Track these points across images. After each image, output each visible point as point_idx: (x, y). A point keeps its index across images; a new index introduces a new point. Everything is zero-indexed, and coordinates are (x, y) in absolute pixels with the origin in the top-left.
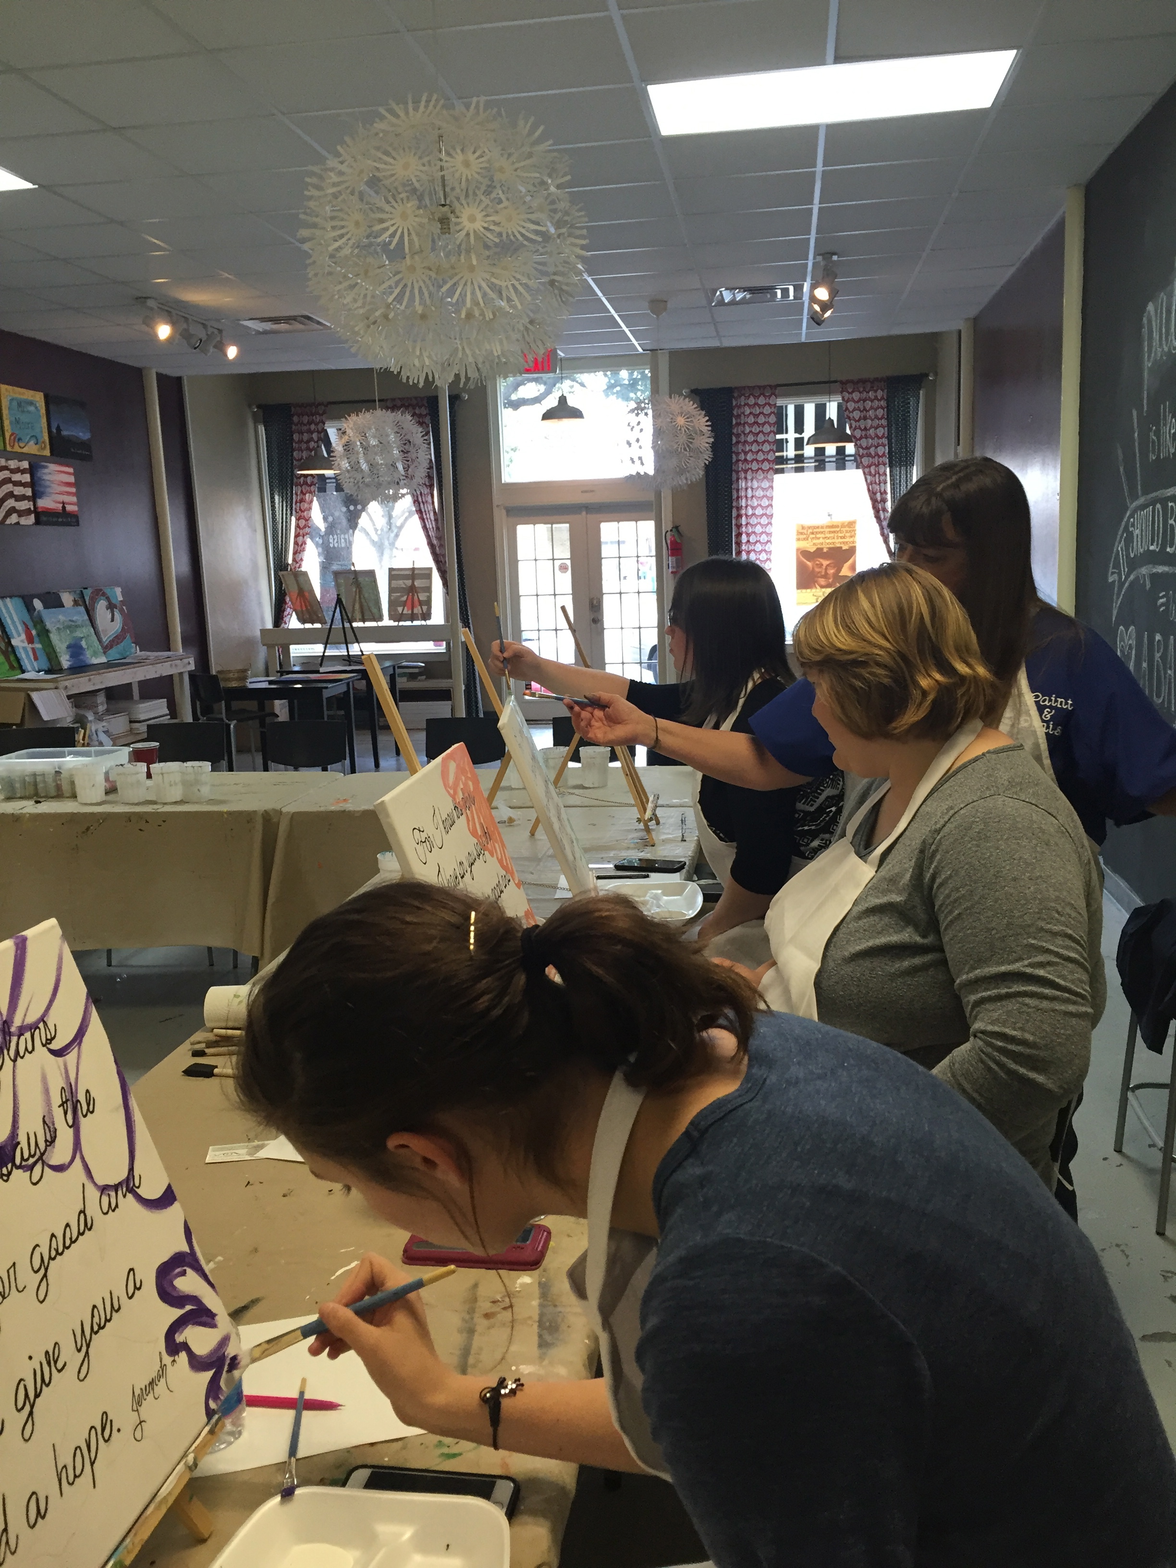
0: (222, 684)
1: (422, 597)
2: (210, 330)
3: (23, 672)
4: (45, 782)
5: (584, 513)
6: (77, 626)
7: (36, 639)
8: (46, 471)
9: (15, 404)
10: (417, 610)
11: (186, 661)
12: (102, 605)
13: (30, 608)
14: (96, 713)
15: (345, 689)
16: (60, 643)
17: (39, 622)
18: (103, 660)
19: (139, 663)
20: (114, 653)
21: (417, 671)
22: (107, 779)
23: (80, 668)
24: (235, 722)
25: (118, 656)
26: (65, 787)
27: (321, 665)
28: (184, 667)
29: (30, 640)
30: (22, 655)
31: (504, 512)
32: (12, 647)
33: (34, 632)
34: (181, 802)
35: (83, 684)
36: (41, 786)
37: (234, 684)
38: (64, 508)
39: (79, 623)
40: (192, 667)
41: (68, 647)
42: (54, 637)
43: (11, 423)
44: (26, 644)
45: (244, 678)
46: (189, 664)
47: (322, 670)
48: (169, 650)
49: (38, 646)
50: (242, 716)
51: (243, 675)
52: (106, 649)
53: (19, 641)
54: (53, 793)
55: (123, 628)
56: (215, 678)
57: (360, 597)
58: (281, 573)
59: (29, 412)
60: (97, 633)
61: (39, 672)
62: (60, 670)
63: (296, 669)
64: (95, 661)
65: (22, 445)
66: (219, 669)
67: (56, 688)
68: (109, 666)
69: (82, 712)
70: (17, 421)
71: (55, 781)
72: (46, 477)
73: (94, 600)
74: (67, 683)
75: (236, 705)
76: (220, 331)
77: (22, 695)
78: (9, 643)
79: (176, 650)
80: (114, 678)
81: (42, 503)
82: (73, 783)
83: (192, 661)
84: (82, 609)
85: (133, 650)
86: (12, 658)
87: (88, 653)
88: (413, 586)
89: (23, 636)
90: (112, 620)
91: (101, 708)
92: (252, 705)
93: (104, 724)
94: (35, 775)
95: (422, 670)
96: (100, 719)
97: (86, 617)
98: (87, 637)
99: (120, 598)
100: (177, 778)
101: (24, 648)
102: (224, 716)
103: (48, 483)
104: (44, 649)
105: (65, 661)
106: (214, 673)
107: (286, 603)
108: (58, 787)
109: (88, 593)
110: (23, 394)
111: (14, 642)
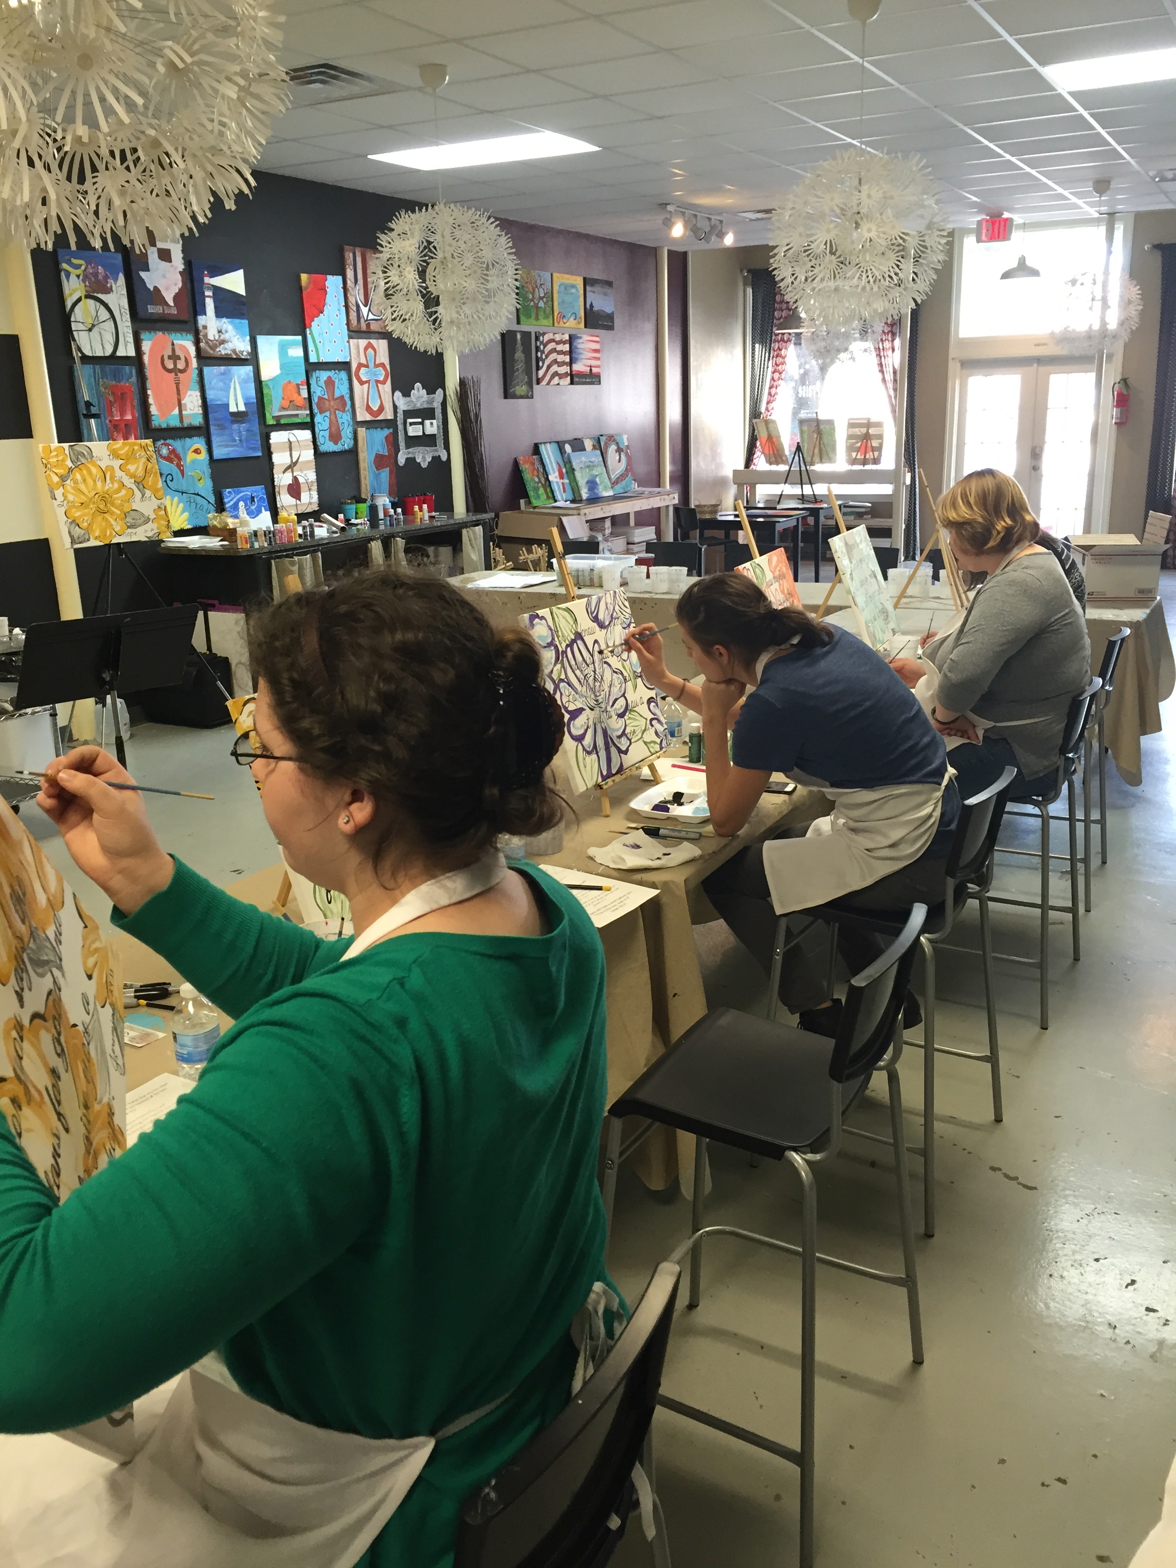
0: (698, 516)
1: (875, 443)
2: (713, 222)
3: (556, 501)
4: (583, 576)
5: (1035, 365)
6: (594, 466)
7: (565, 476)
8: (580, 341)
9: (562, 288)
10: (870, 455)
11: (672, 496)
12: (613, 448)
13: (562, 451)
14: (604, 535)
15: (795, 524)
16: (582, 479)
17: (568, 462)
18: (610, 493)
19: (638, 496)
20: (619, 488)
21: (863, 510)
22: (621, 577)
23: (594, 500)
24: (705, 546)
25: (622, 491)
26: (596, 581)
27: (779, 502)
28: (671, 500)
29: (561, 477)
30: (555, 487)
31: (959, 365)
32: (549, 482)
33: (564, 470)
34: (667, 593)
35: (596, 512)
36: (581, 578)
37: (708, 516)
38: (591, 370)
39: (596, 463)
40: (676, 501)
41: (587, 482)
42: (578, 474)
43: (559, 304)
44: (558, 480)
45: (716, 512)
46: (674, 499)
47: (778, 507)
48: (659, 487)
49: (566, 481)
50: (712, 542)
51: (715, 508)
52: (614, 484)
53: (553, 477)
54: (588, 583)
55: (627, 468)
56: (693, 511)
57: (820, 443)
58: (754, 421)
59: (572, 294)
60: (607, 472)
61: (566, 501)
62: (581, 501)
63: (761, 505)
64: (605, 494)
65: (565, 321)
66: (697, 503)
67: (579, 514)
68: (615, 498)
69: (594, 534)
70: (563, 302)
71: (590, 575)
72: (580, 346)
73: (607, 445)
74: (586, 511)
75: (708, 533)
76: (721, 222)
77: (556, 518)
78: (547, 479)
79: (664, 487)
80: (618, 509)
81: (577, 367)
82: (600, 577)
83: (676, 496)
84: (598, 452)
85: (633, 486)
86: (548, 490)
87: (600, 488)
88: (867, 433)
89: (557, 474)
90: (619, 461)
91: (608, 531)
92: (720, 534)
93: (609, 544)
94: (578, 571)
95: (868, 510)
96: (606, 540)
97: (601, 459)
98: (600, 475)
99: (626, 444)
100: (666, 577)
101: (557, 482)
102: (697, 541)
103: (581, 351)
104: (570, 483)
105: (585, 495)
106: (693, 507)
107: (756, 447)
108: (592, 580)
109: (603, 440)
110: (569, 279)
111: (551, 478)
